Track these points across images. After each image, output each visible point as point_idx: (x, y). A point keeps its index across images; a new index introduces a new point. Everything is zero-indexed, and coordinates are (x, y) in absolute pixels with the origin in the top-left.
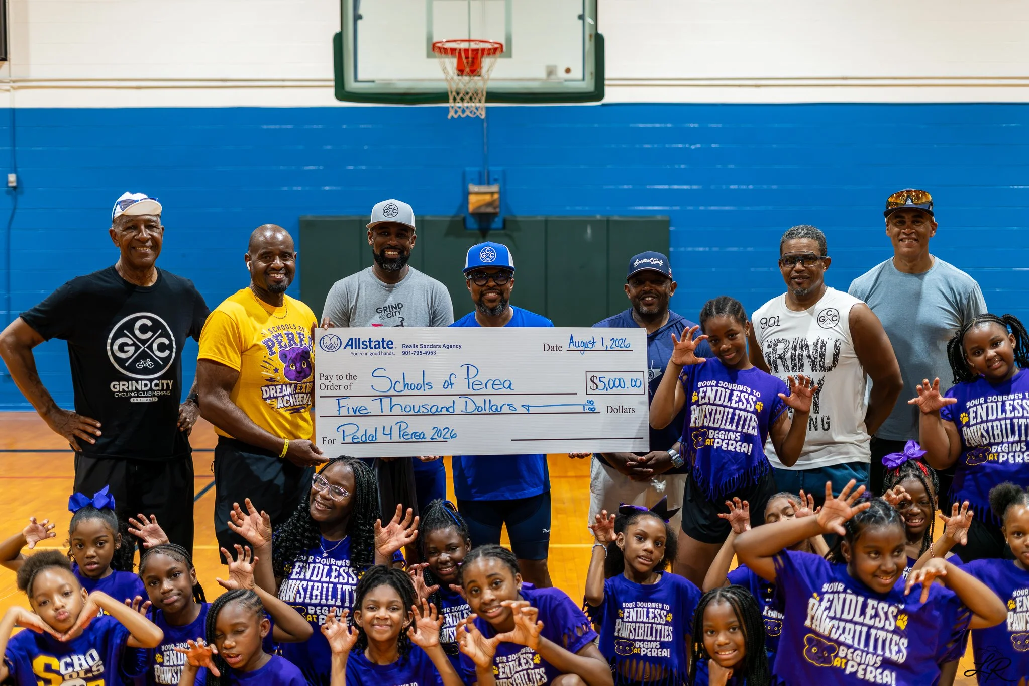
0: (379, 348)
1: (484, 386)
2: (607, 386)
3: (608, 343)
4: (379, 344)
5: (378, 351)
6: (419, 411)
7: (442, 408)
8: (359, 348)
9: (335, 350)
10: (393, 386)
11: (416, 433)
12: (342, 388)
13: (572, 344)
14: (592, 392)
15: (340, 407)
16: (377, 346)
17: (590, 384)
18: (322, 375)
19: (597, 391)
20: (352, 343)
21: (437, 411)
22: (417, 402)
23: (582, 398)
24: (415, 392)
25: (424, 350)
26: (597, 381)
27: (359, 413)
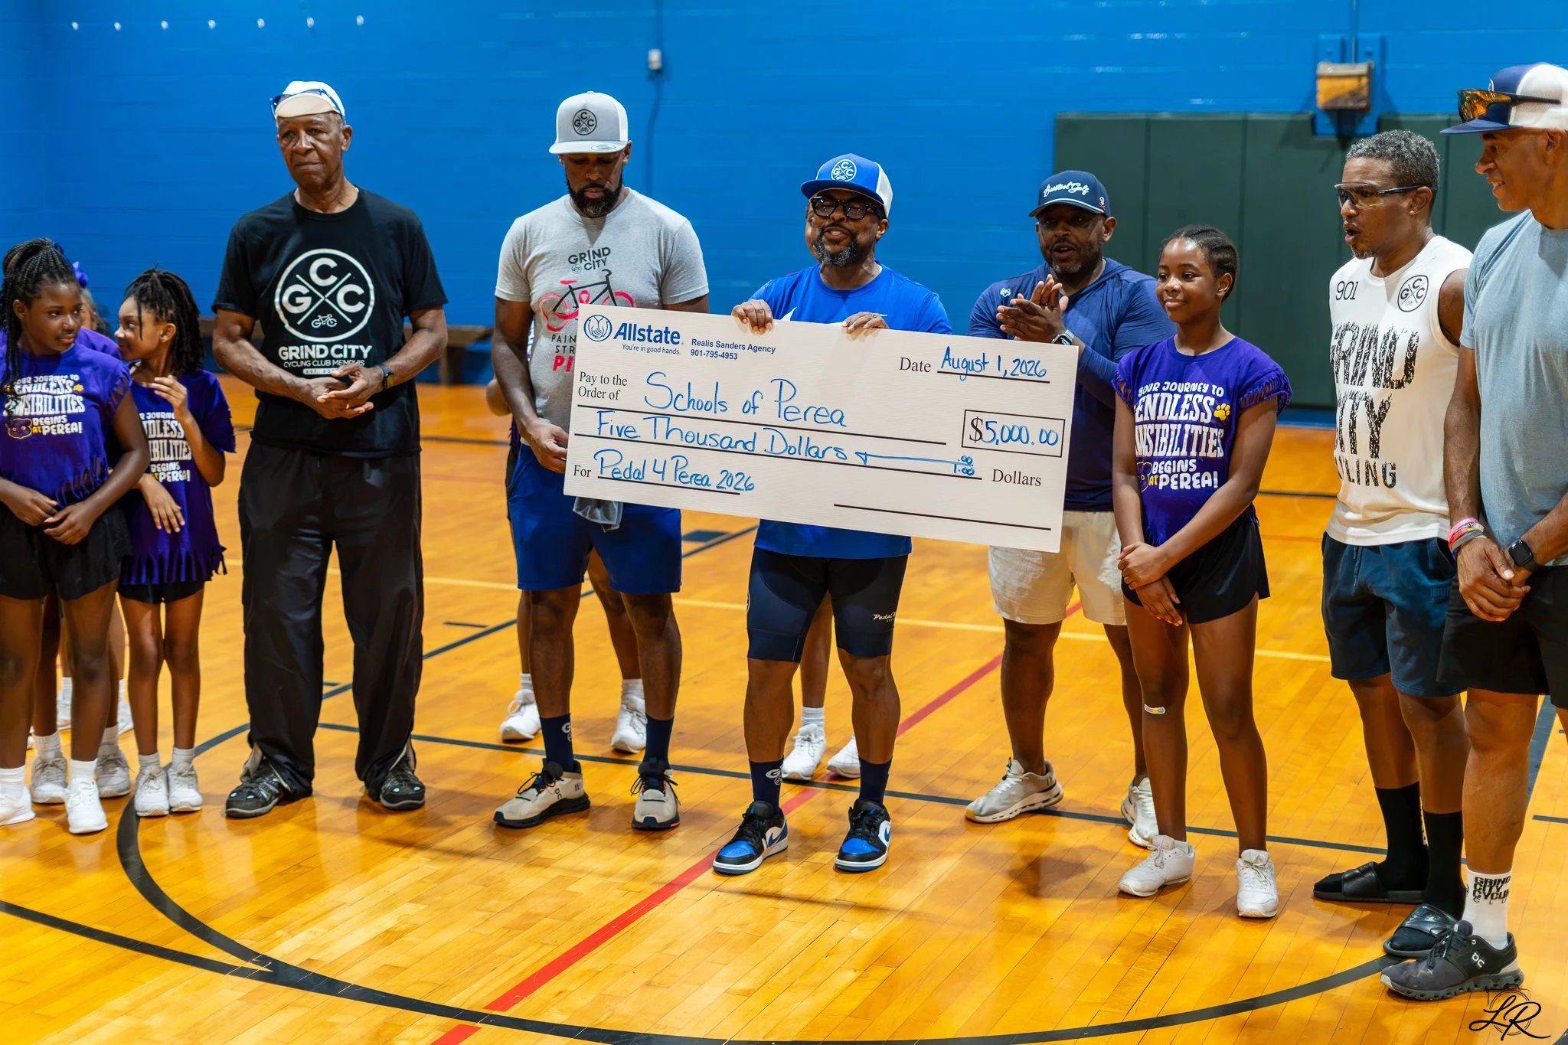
0: (660, 341)
1: (801, 415)
2: (998, 437)
3: (1009, 366)
4: (661, 336)
5: (657, 345)
6: (704, 443)
7: (737, 442)
8: (634, 339)
9: (602, 338)
10: (674, 400)
11: (697, 475)
12: (606, 396)
13: (947, 362)
14: (972, 444)
15: (601, 424)
16: (658, 339)
17: (970, 431)
18: (583, 374)
19: (980, 444)
20: (626, 331)
21: (729, 446)
22: (703, 428)
23: (955, 453)
24: (702, 414)
25: (720, 351)
26: (982, 427)
27: (625, 435)
